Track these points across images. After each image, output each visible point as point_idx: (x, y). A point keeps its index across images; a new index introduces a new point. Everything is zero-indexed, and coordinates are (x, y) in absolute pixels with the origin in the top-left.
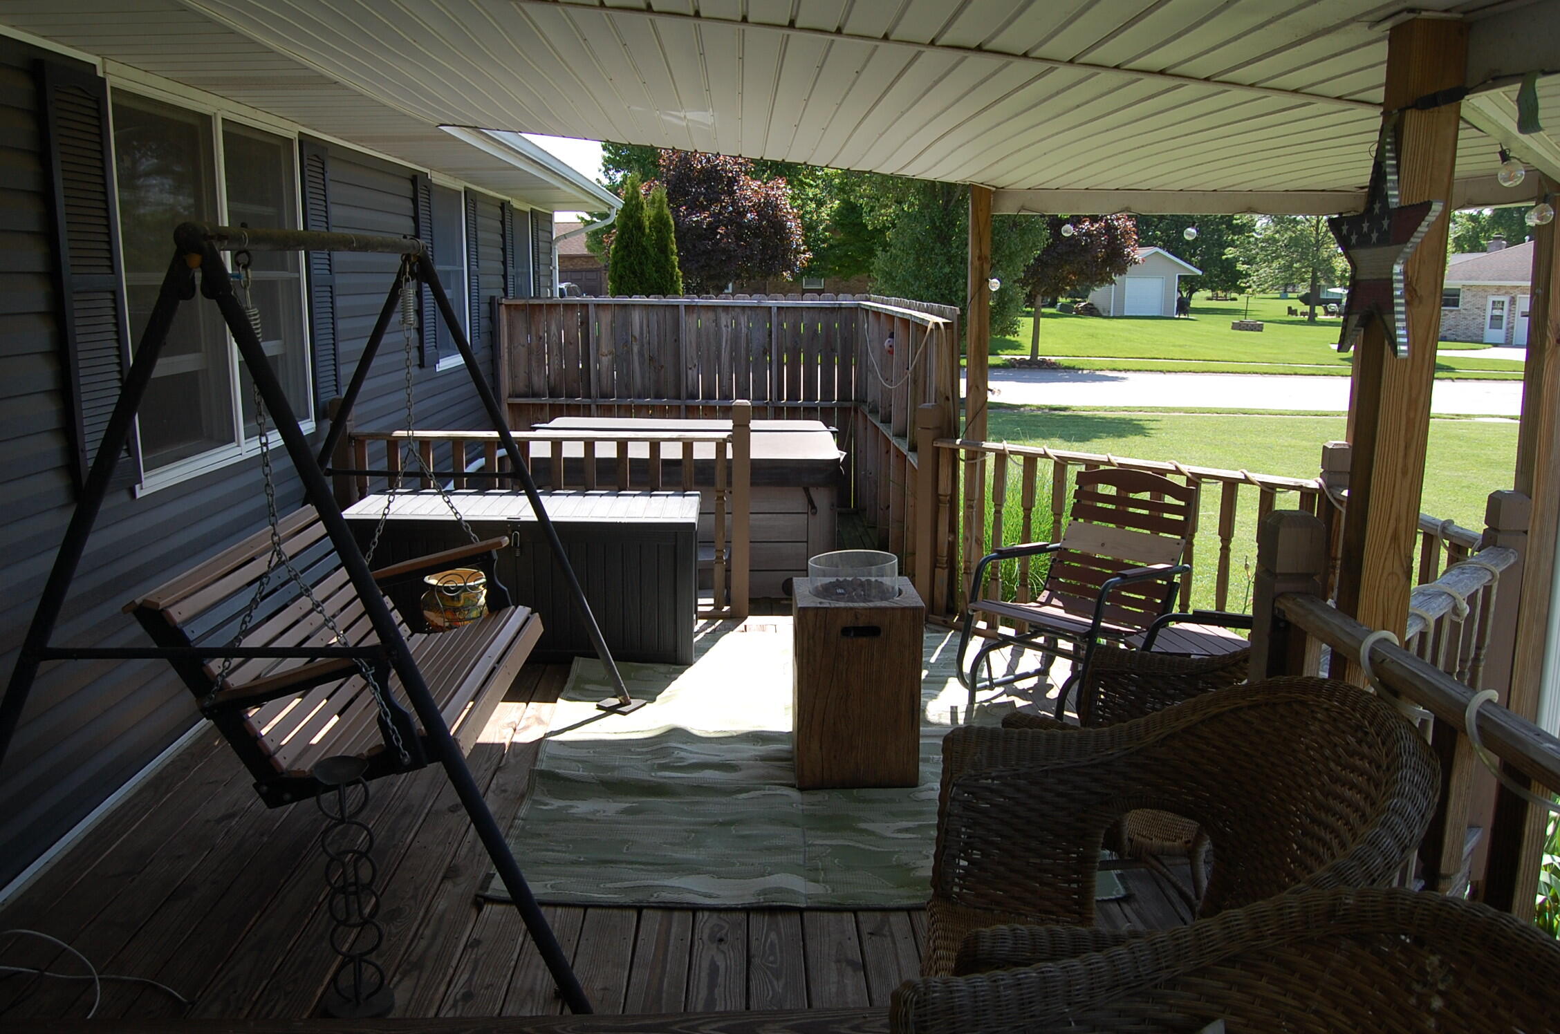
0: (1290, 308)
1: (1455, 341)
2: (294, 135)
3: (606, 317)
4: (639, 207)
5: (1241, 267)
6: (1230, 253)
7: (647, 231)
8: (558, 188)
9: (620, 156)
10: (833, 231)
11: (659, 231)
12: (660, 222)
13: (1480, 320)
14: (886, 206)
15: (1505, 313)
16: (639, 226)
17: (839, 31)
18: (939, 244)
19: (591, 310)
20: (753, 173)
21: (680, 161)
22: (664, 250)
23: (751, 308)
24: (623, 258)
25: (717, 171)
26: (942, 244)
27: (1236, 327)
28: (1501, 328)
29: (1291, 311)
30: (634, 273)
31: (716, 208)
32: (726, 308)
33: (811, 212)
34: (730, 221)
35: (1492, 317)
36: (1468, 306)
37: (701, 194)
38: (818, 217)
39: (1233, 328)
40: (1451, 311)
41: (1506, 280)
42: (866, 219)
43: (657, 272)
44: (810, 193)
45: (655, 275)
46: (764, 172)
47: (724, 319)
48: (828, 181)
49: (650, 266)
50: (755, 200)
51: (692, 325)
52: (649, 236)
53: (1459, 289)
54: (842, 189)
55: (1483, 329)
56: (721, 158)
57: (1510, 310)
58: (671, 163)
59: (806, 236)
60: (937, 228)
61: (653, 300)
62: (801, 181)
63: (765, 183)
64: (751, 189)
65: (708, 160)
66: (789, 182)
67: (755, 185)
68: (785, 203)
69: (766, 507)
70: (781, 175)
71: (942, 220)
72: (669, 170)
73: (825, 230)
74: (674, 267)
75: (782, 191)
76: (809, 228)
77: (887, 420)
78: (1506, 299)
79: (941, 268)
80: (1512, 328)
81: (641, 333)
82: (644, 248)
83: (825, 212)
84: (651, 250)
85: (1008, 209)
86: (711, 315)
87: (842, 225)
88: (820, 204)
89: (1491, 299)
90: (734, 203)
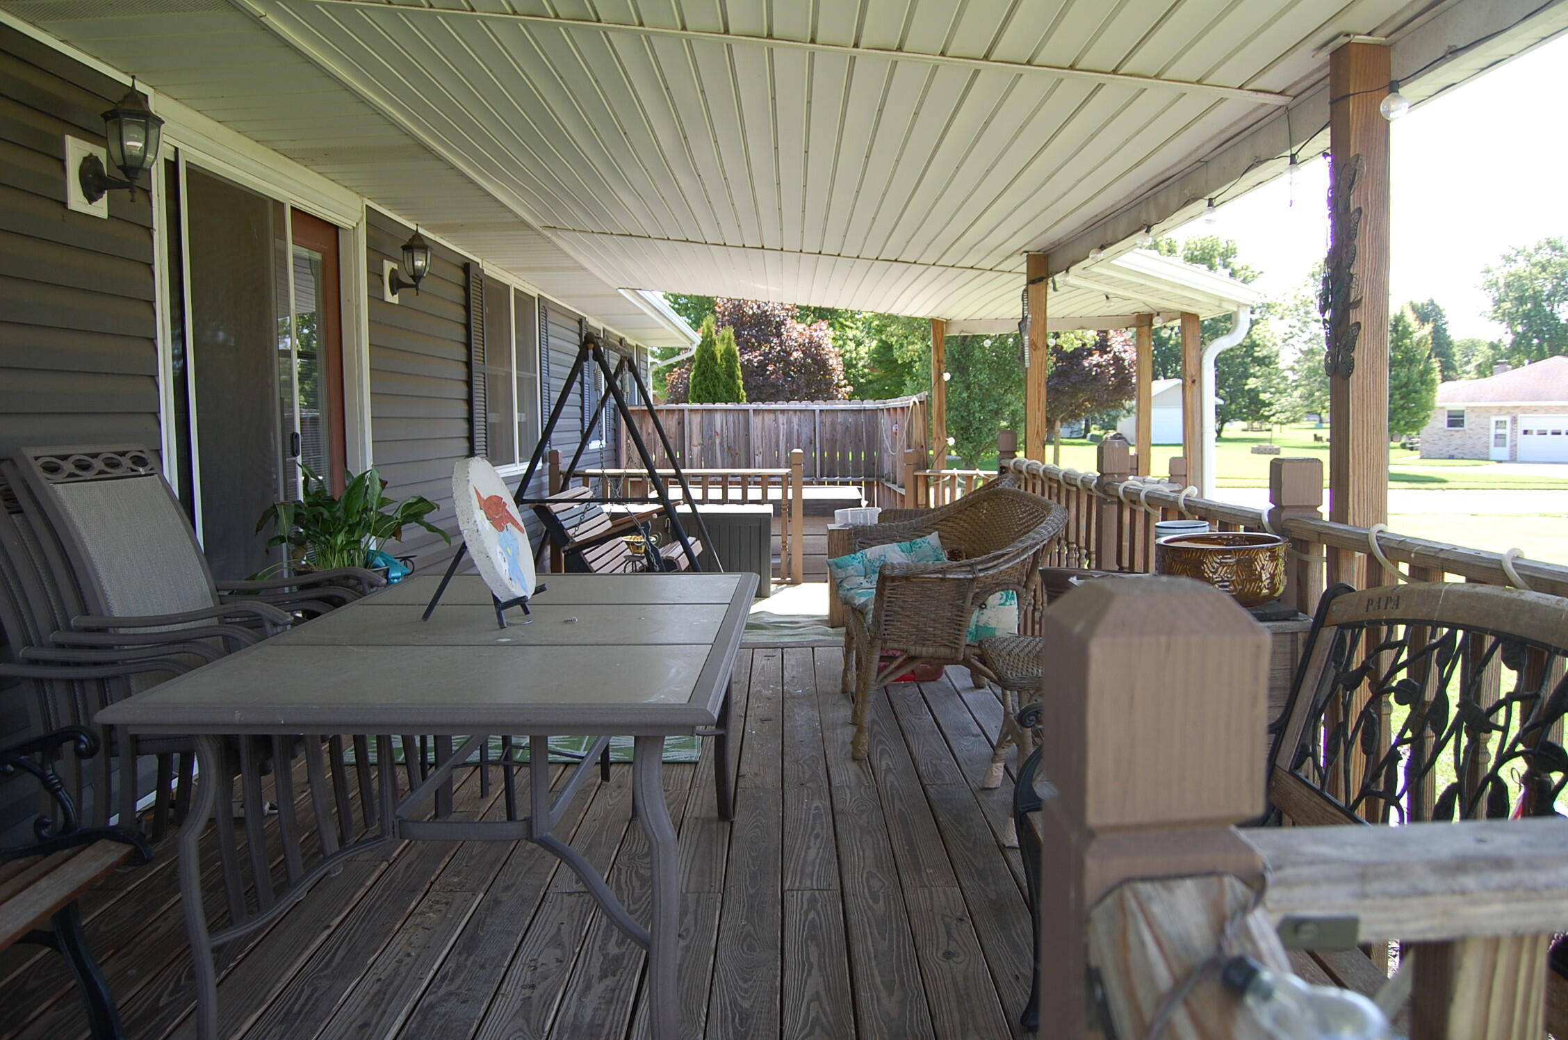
0: (1315, 435)
1: (1463, 458)
2: (536, 296)
3: (696, 419)
4: (713, 343)
5: (1263, 396)
6: (1252, 383)
7: (719, 361)
8: (663, 328)
9: (679, 304)
10: (872, 369)
11: (728, 361)
12: (729, 355)
13: (1485, 439)
14: (913, 343)
15: (1507, 431)
16: (713, 358)
17: (839, 255)
18: (957, 374)
19: (686, 413)
20: (798, 317)
21: (734, 308)
22: (732, 375)
23: (800, 411)
24: (700, 382)
25: (766, 316)
26: (960, 373)
27: (1255, 451)
28: (1505, 446)
29: (1317, 438)
30: (709, 393)
31: (765, 348)
32: (782, 411)
33: (851, 352)
34: (779, 358)
35: (1496, 436)
36: (1473, 426)
37: (752, 336)
38: (857, 354)
39: (1253, 452)
40: (1457, 431)
41: (1507, 400)
42: (896, 354)
43: (727, 392)
44: (850, 333)
45: (725, 395)
46: (808, 316)
47: (782, 419)
48: (867, 323)
49: (721, 388)
50: (800, 340)
51: (756, 422)
52: (721, 365)
53: (1463, 411)
54: (880, 331)
55: (1488, 447)
56: (770, 304)
57: (1512, 429)
58: (726, 309)
59: (847, 372)
60: (956, 360)
61: (730, 406)
62: (841, 324)
63: (810, 326)
64: (796, 331)
65: (759, 307)
66: (831, 325)
67: (800, 327)
68: (828, 344)
69: (812, 531)
70: (823, 318)
71: (960, 353)
72: (724, 315)
73: (864, 366)
74: (739, 388)
75: (824, 334)
76: (849, 365)
77: (895, 483)
78: (1508, 419)
79: (960, 394)
80: (1516, 445)
81: (722, 430)
82: (717, 374)
83: (863, 350)
84: (722, 375)
85: (954, 332)
86: (772, 416)
87: (880, 362)
88: (859, 344)
89: (1494, 419)
90: (781, 343)
